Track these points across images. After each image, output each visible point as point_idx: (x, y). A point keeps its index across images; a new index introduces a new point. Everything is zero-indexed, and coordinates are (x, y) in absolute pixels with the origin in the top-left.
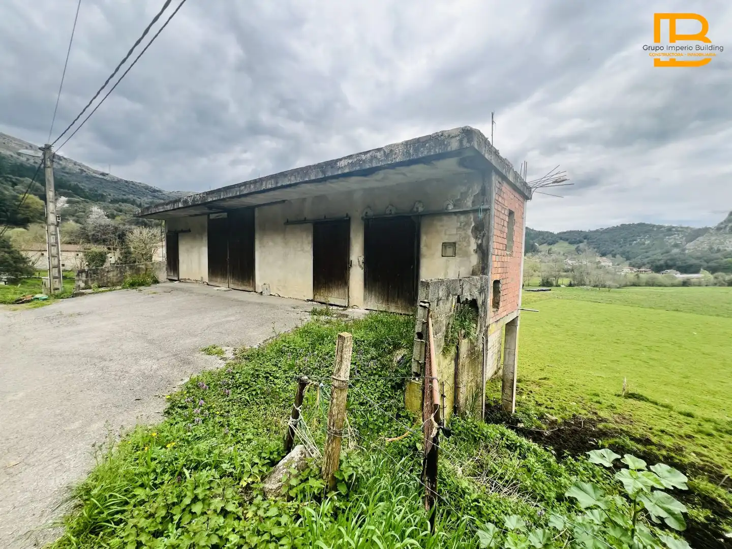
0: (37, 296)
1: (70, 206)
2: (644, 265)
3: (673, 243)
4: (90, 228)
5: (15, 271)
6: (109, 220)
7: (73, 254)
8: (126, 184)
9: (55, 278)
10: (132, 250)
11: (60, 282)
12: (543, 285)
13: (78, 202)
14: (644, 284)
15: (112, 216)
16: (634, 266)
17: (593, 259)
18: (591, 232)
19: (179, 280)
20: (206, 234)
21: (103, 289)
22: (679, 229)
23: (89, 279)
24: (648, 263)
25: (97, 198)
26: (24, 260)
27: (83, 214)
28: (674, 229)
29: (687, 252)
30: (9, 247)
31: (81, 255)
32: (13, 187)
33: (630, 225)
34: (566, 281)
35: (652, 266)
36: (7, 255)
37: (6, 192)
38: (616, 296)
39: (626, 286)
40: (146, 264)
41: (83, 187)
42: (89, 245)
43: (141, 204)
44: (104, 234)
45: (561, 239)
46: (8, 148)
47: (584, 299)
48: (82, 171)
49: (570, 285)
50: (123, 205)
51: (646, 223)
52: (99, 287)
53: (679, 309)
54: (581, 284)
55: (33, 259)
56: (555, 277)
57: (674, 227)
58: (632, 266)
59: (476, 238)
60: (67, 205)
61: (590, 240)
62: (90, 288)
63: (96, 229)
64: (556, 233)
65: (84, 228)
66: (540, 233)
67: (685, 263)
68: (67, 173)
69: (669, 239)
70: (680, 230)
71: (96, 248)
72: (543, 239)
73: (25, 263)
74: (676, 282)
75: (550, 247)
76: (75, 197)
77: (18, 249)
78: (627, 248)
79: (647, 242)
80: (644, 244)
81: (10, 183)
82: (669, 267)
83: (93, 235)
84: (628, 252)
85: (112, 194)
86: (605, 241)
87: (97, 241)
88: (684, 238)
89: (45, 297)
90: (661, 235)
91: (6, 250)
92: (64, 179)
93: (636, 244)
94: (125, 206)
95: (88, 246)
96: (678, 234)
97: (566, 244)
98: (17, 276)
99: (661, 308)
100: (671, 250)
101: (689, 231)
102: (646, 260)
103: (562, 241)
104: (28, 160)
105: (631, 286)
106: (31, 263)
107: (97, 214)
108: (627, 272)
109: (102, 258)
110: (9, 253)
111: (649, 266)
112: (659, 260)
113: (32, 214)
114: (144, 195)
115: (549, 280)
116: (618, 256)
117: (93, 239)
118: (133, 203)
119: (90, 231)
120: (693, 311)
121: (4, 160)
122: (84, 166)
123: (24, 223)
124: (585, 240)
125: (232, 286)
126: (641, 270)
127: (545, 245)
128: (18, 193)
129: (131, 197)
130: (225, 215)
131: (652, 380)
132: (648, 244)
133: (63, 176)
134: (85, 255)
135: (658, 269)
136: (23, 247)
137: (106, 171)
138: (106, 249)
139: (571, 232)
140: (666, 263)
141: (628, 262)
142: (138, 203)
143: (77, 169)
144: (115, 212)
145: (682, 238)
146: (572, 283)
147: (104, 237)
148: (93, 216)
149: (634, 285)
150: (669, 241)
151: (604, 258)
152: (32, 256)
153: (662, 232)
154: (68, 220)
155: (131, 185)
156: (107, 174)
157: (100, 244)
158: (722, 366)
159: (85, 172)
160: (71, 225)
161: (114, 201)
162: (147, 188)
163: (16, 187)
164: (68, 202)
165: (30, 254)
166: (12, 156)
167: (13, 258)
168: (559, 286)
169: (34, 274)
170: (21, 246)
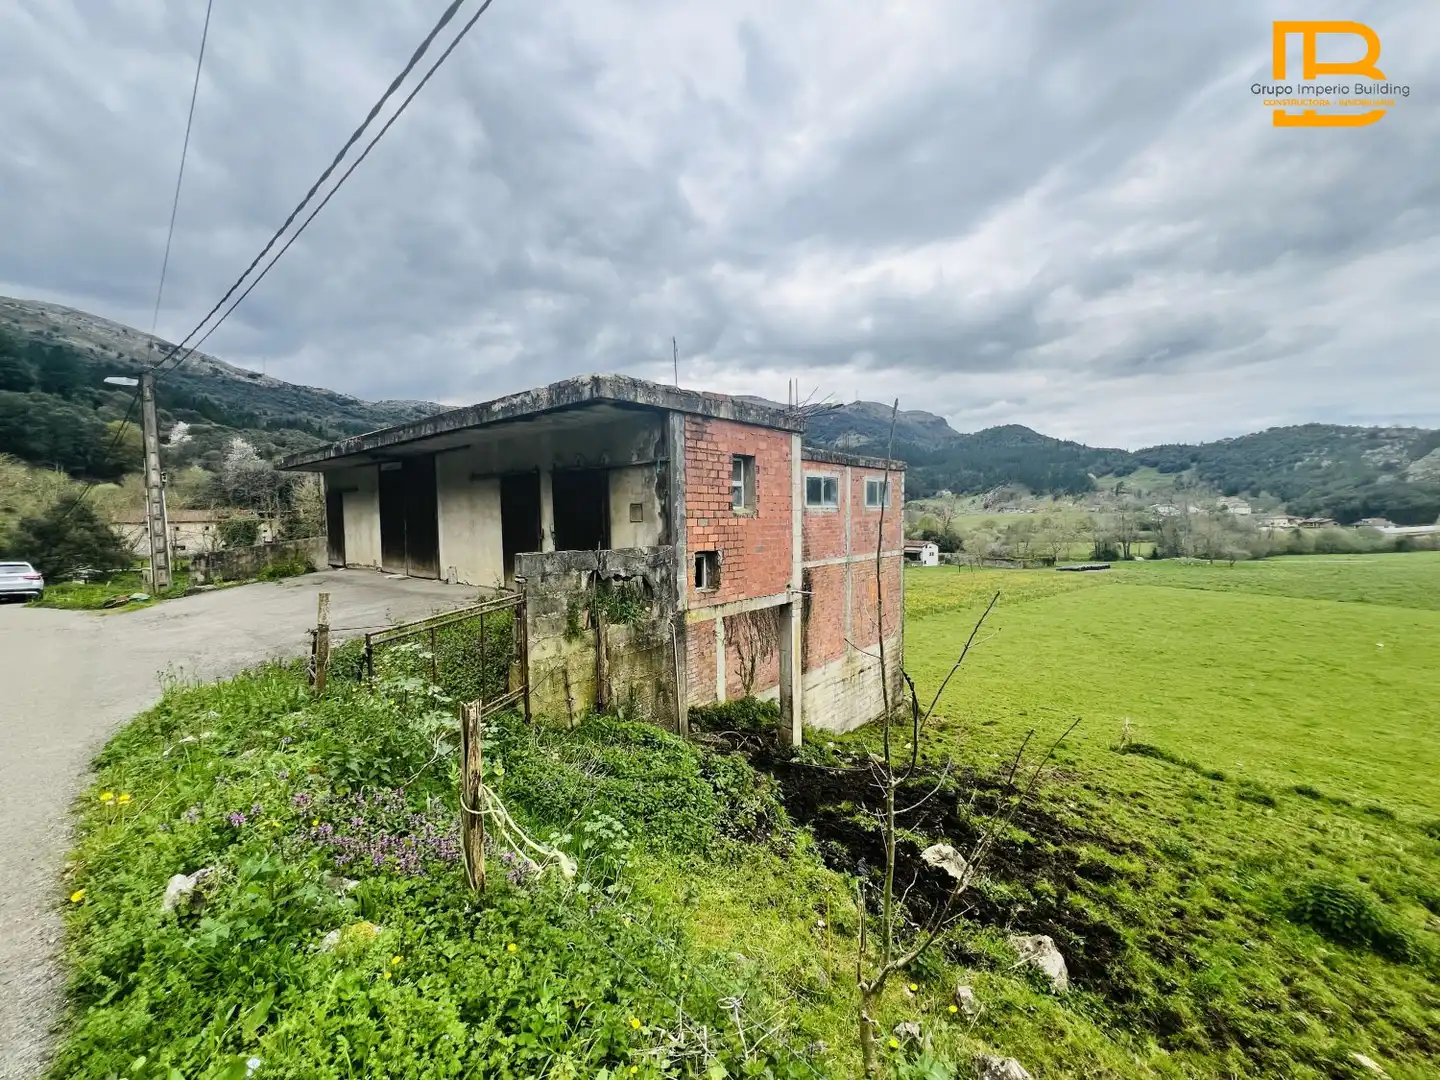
0: (135, 596)
1: (194, 440)
2: (1317, 509)
3: (1380, 464)
4: (230, 477)
5: (101, 560)
6: (263, 461)
7: (200, 527)
8: (295, 392)
9: (160, 568)
10: (302, 516)
11: (167, 574)
12: (1097, 557)
13: (207, 431)
14: (1312, 550)
15: (267, 455)
16: (1296, 514)
17: (1209, 501)
18: (1204, 447)
19: (345, 566)
20: (377, 495)
21: (230, 583)
22: (1396, 434)
23: (210, 568)
24: (1327, 506)
25: (242, 422)
26: (116, 541)
27: (217, 452)
28: (1383, 434)
29: (1410, 480)
30: (91, 519)
31: (213, 528)
32: (95, 409)
33: (1287, 428)
34: (1147, 548)
35: (1335, 511)
36: (88, 533)
37: (84, 420)
38: (1244, 574)
39: (1271, 554)
40: (296, 543)
41: (217, 402)
42: (226, 509)
43: (320, 428)
44: (254, 488)
45: (1143, 462)
46: (86, 337)
47: (1173, 583)
48: (216, 371)
49: (1155, 556)
50: (288, 432)
51: (1321, 423)
52: (226, 580)
53: (1366, 597)
54: (1175, 552)
55: (131, 538)
56: (1124, 542)
57: (1383, 430)
58: (1292, 512)
59: (660, 498)
60: (189, 438)
61: (1202, 464)
62: (212, 582)
63: (240, 479)
64: (1132, 451)
65: (218, 479)
66: (1101, 453)
67: (1407, 503)
68: (190, 377)
69: (1374, 454)
70: (1398, 436)
71: (239, 516)
72: (1106, 464)
73: (118, 545)
74: (1380, 543)
75: (1119, 480)
76: (202, 422)
77: (106, 523)
78: (1282, 476)
79: (1325, 463)
80: (1320, 467)
81: (90, 402)
82: (1371, 512)
83: (236, 490)
84: (1285, 485)
85: (272, 412)
86: (1235, 464)
87: (240, 501)
88: (1406, 451)
89: (146, 597)
90: (1354, 447)
91: (86, 524)
92: (185, 388)
93: (1303, 467)
94: (293, 436)
95: (224, 511)
96: (1393, 444)
97: (1153, 473)
98: (105, 570)
99: (1328, 597)
100: (1376, 477)
101: (1415, 436)
102: (1321, 501)
103: (1143, 468)
104: (120, 355)
105: (1284, 553)
106: (127, 547)
107: (241, 451)
108: (1280, 525)
109: (249, 532)
110: (91, 530)
111: (1328, 511)
112: (1351, 499)
113: (128, 457)
114: (328, 411)
115: (1111, 548)
116: (1263, 494)
117: (234, 498)
118: (307, 427)
119: (229, 484)
120: (1397, 601)
121: (79, 359)
122: (219, 362)
123: (114, 472)
124: (1194, 464)
125: (411, 572)
126: (1311, 520)
127: (1111, 475)
128: (103, 419)
129: (303, 416)
130: (398, 465)
131: (1237, 729)
132: (1328, 467)
133: (182, 382)
134: (220, 529)
135: (1347, 517)
136: (114, 518)
137: (258, 371)
138: (256, 517)
139: (1162, 448)
140: (1365, 504)
141: (1284, 506)
142: (317, 427)
143: (206, 368)
144: (274, 447)
145: (1400, 451)
146: (1159, 551)
147: (253, 494)
148: (234, 457)
149: (1291, 551)
150: (1374, 459)
151: (1235, 499)
152: (130, 532)
153: (1359, 440)
154: (190, 464)
155: (302, 393)
156: (260, 375)
157: (246, 507)
158: (1403, 705)
159: (221, 372)
160: (196, 473)
161: (274, 425)
162: (332, 397)
163: (100, 409)
164: (191, 432)
165: (127, 530)
166: (92, 351)
167: (97, 538)
168: (1131, 558)
169: (132, 565)
170: (110, 516)
